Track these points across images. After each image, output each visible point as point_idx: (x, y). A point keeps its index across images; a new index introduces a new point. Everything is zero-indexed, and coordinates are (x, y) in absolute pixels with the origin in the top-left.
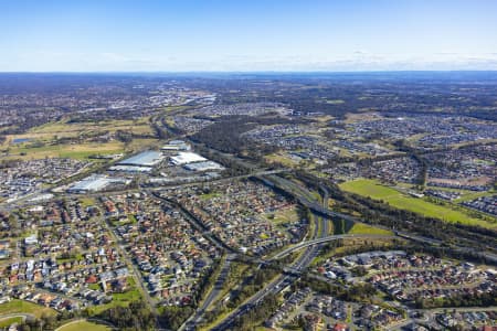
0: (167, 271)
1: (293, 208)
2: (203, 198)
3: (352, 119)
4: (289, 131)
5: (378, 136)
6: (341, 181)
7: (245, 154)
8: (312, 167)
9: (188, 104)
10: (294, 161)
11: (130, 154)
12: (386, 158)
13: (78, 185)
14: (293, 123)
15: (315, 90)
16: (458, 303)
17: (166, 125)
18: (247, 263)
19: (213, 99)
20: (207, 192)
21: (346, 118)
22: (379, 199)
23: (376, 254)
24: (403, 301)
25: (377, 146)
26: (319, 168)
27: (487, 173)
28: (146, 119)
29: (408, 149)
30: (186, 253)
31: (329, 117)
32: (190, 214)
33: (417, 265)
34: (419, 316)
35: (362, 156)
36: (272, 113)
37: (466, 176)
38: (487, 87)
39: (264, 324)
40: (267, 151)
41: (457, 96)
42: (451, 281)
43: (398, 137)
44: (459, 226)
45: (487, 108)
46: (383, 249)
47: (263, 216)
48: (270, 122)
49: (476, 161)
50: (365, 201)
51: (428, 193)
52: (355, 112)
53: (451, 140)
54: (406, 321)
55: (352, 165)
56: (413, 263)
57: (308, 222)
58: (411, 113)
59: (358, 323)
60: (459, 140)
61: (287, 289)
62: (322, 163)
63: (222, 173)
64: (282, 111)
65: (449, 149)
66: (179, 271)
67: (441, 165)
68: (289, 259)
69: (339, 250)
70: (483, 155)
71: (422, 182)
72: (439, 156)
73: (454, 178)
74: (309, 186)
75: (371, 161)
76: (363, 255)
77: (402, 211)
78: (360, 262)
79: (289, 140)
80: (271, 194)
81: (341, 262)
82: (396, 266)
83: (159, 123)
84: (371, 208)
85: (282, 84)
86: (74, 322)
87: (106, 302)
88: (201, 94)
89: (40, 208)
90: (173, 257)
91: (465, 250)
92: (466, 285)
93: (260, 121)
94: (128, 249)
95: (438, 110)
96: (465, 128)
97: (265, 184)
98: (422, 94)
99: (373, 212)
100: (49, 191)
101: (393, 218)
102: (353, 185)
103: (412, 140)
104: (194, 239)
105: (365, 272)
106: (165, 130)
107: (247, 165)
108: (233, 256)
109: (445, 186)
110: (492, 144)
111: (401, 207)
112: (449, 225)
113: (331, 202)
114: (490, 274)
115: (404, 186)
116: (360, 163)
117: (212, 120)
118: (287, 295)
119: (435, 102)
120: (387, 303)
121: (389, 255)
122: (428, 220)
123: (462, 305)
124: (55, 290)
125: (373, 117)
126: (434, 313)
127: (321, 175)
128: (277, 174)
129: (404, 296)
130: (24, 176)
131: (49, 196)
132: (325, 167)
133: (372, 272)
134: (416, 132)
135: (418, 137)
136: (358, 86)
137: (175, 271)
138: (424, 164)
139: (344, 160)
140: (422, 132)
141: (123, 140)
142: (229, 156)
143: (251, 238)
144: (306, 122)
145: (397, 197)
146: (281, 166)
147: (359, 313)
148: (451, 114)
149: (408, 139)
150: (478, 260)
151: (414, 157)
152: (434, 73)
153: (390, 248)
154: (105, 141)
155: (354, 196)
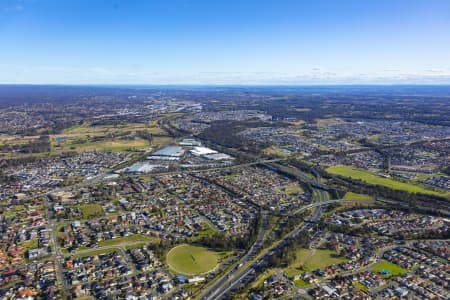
0: (226, 219)
1: (296, 184)
2: (227, 178)
3: (320, 123)
4: (274, 132)
5: (345, 136)
6: (327, 167)
7: (247, 148)
8: (301, 157)
9: (181, 111)
10: (286, 153)
11: (156, 148)
12: (356, 151)
13: (132, 168)
14: (274, 126)
15: (283, 100)
16: (427, 236)
17: (174, 128)
18: (277, 216)
19: (200, 108)
20: (229, 174)
21: (315, 123)
22: (357, 178)
23: (365, 210)
24: (390, 236)
25: (346, 143)
26: (306, 158)
27: (434, 161)
28: (155, 123)
29: (371, 145)
30: (234, 210)
31: (302, 122)
32: (224, 187)
33: (395, 217)
34: (403, 243)
35: (337, 150)
36: (255, 119)
37: (419, 163)
38: (426, 99)
39: (304, 247)
40: (263, 146)
41: (402, 106)
42: (420, 226)
43: (361, 137)
44: (419, 194)
45: (428, 115)
46: (369, 208)
47: (277, 189)
48: (256, 125)
49: (424, 153)
50: (348, 180)
51: (393, 175)
52: (322, 118)
53: (402, 139)
54: (394, 246)
55: (331, 156)
56: (392, 216)
57: (311, 192)
58: (367, 118)
59: (364, 247)
60: (409, 139)
61: (311, 230)
62: (307, 155)
63: (234, 161)
64: (263, 117)
65: (403, 145)
66: (235, 220)
67: (399, 156)
68: (307, 213)
69: (339, 209)
70: (430, 149)
71: (387, 168)
72: (396, 150)
73: (410, 165)
74: (302, 170)
75: (345, 154)
76: (357, 211)
77: (377, 186)
78: (355, 215)
79: (276, 138)
80: (276, 175)
81: (342, 216)
82: (380, 217)
83: (166, 126)
84: (354, 184)
85: (253, 96)
86: (180, 246)
87: (196, 235)
88: (188, 104)
89: (115, 183)
90: (225, 212)
91: (426, 208)
92: (429, 228)
93: (247, 124)
94: (193, 207)
95: (388, 116)
96: (412, 130)
97: (270, 169)
98: (372, 103)
99: (356, 187)
100: (113, 173)
101: (372, 190)
102: (336, 169)
103: (373, 138)
104: (235, 202)
105: (361, 221)
106: (174, 131)
107: (251, 156)
108: (266, 212)
109: (404, 170)
110: (435, 141)
111: (375, 184)
112: (413, 194)
113: (323, 180)
114: (445, 222)
115: (375, 170)
116: (337, 154)
117: (208, 123)
118: (312, 233)
119: (384, 110)
120: (380, 237)
121: (374, 211)
122: (397, 191)
123: (429, 238)
124: (158, 229)
125: (338, 121)
126: (412, 242)
127: (310, 163)
128: (276, 162)
129: (390, 233)
130: (86, 163)
131: (116, 176)
132: (311, 157)
133: (365, 221)
134: (375, 132)
135: (376, 136)
136: (317, 97)
137: (232, 219)
138: (386, 155)
139: (325, 153)
140: (379, 133)
141: (145, 138)
142: (233, 150)
143: (275, 202)
144: (285, 126)
145: (370, 177)
146: (277, 157)
147: (363, 242)
148: (399, 120)
149: (369, 138)
150: (436, 214)
151: (377, 151)
152: (379, 87)
153: (374, 208)
154: (132, 139)
155: (339, 177)
